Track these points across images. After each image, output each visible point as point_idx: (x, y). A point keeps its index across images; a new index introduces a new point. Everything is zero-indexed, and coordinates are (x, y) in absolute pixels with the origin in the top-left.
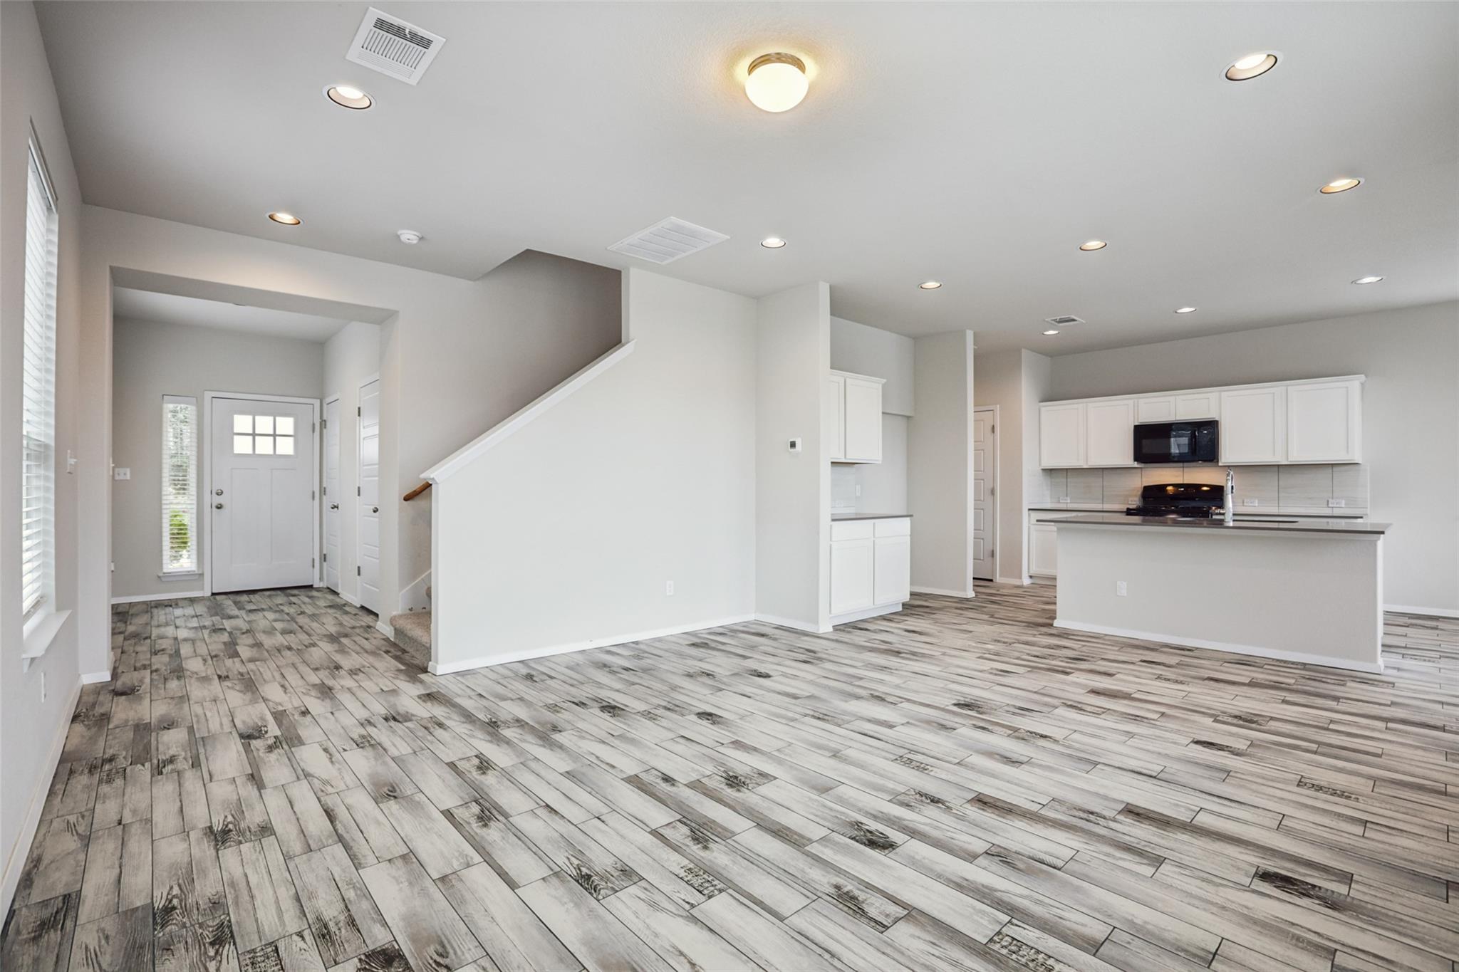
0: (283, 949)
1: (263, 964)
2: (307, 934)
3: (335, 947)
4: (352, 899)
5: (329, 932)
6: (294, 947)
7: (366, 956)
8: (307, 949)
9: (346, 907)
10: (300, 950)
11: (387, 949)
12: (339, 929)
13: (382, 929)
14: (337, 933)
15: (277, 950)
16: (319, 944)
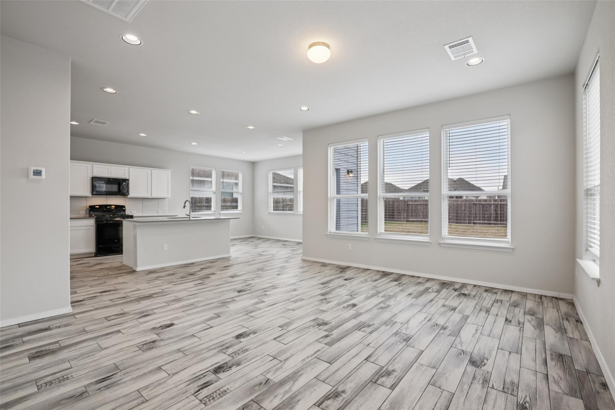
0: (501, 387)
1: (510, 387)
2: (491, 386)
3: (485, 376)
4: (467, 385)
5: (484, 381)
6: (497, 385)
7: (478, 367)
8: (493, 381)
9: (471, 384)
10: (496, 383)
11: (472, 365)
12: (480, 379)
13: (467, 369)
14: (481, 379)
15: (503, 388)
16: (489, 380)
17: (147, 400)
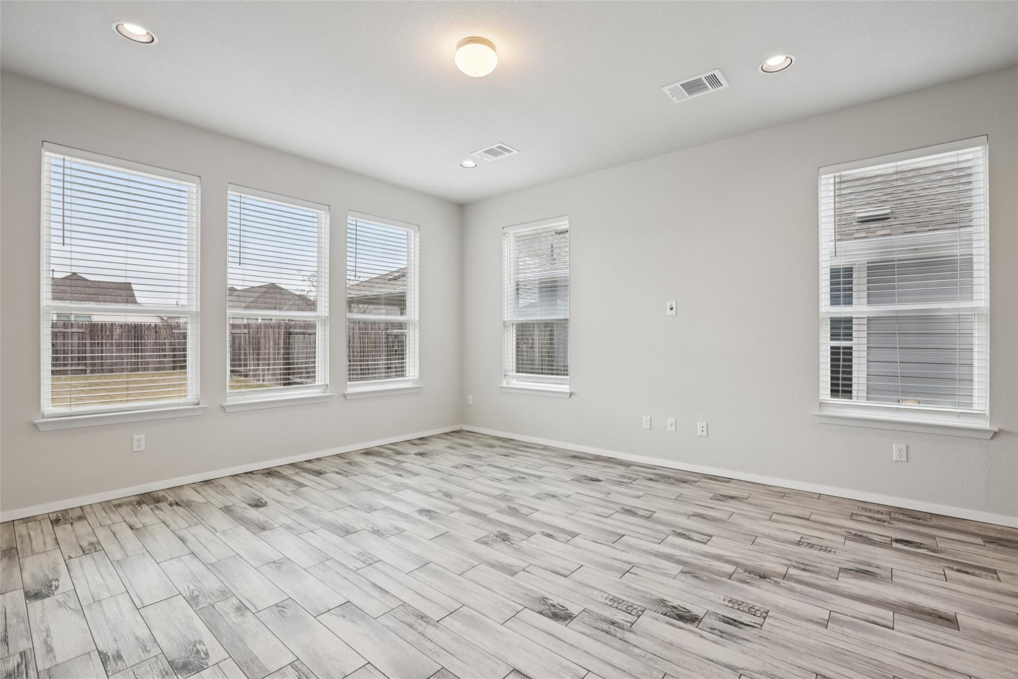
17: (815, 675)
